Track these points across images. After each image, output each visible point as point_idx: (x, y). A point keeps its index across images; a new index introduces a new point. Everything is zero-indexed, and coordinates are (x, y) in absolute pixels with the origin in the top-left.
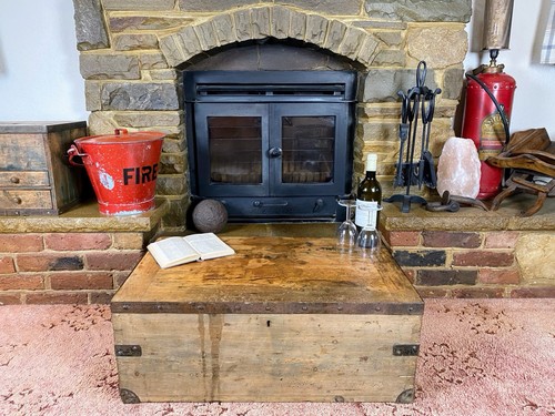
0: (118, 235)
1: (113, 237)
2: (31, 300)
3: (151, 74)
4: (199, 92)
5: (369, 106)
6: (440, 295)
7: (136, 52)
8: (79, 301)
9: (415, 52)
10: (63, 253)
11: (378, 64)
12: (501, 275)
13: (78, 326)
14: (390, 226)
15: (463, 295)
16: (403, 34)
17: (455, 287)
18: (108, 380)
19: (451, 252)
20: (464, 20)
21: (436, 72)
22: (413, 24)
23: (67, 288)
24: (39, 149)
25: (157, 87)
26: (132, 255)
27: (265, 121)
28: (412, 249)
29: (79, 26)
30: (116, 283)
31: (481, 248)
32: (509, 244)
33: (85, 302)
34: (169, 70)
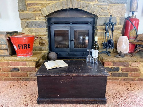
0: (29, 62)
1: (27, 63)
2: (5, 80)
3: (38, 18)
4: (52, 23)
5: (98, 27)
6: (118, 79)
7: (34, 12)
8: (18, 80)
9: (111, 12)
10: (14, 67)
11: (101, 15)
12: (135, 74)
13: (18, 87)
14: (104, 60)
15: (124, 80)
16: (108, 7)
17: (122, 77)
18: (25, 103)
19: (121, 68)
20: (125, 3)
21: (117, 18)
22: (111, 4)
23: (15, 76)
24: (4, 39)
25: (40, 22)
26: (32, 68)
27: (69, 31)
28: (110, 67)
29: (19, 5)
30: (28, 75)
31: (129, 67)
32: (137, 66)
33: (20, 80)
34: (43, 17)
